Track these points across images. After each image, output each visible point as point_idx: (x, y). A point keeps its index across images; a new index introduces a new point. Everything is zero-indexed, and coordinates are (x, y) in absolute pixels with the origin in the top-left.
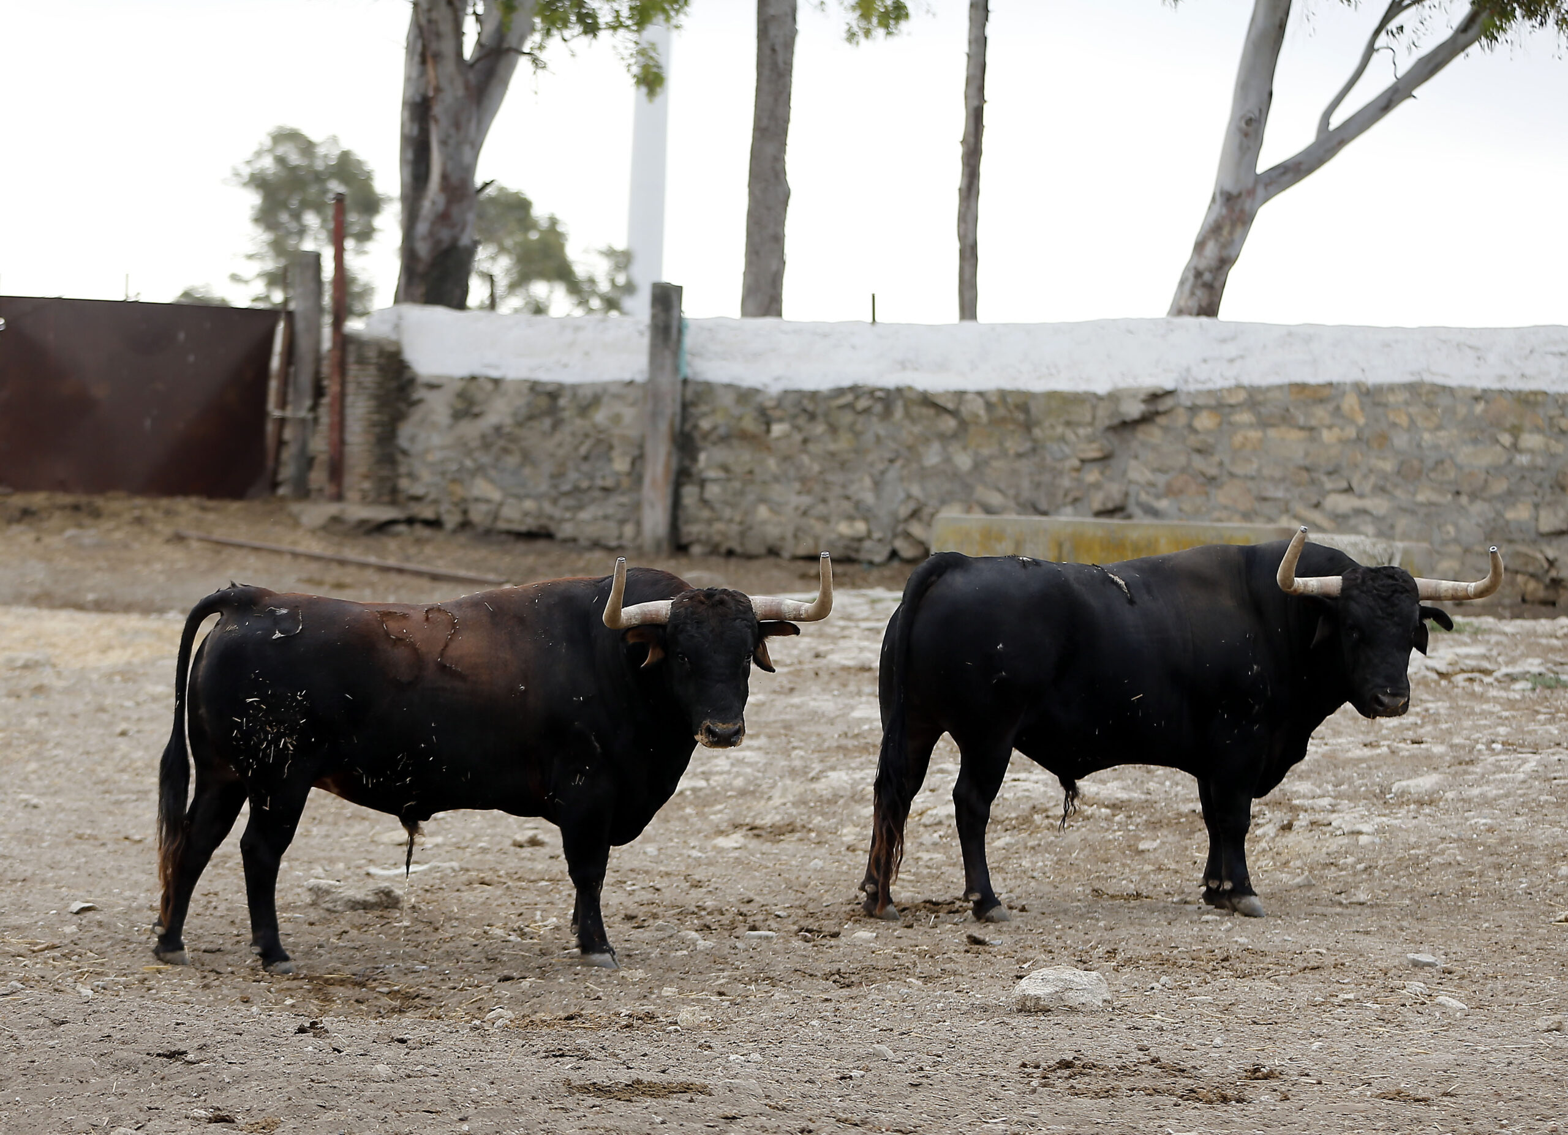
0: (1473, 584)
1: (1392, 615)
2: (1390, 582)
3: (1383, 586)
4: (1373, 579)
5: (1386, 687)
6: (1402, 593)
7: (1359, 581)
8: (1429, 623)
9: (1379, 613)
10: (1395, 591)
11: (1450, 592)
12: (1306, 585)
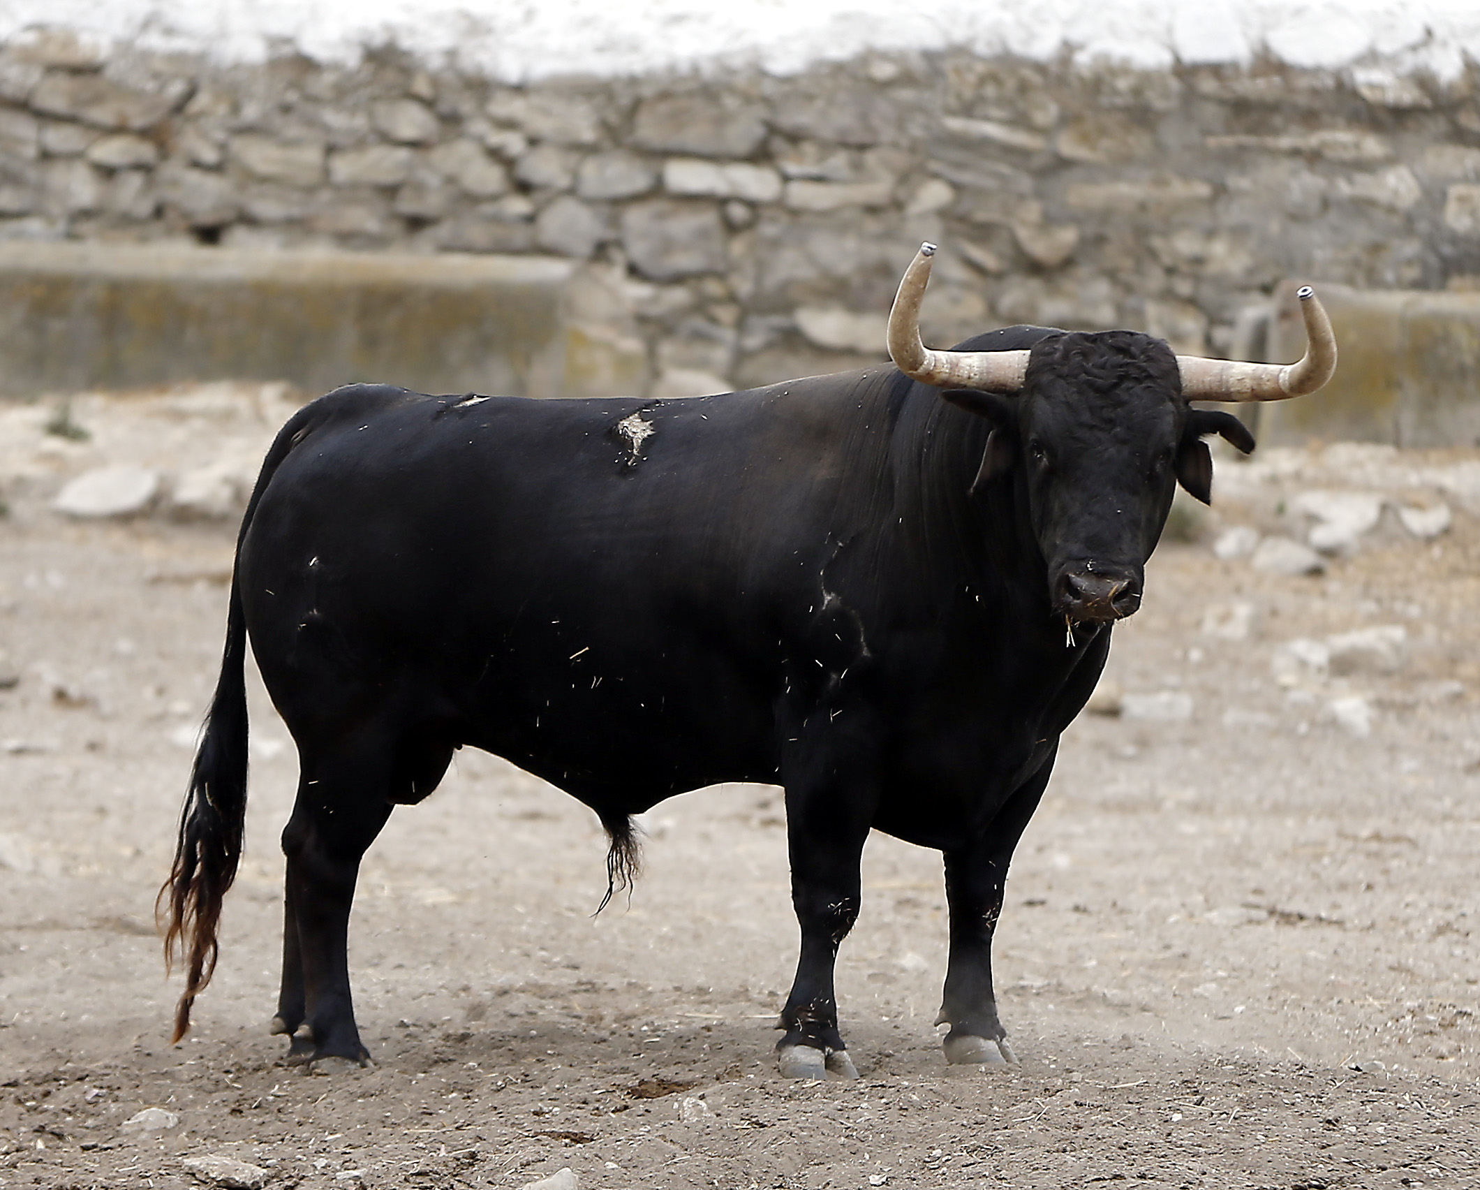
0: (1289, 368)
1: (1111, 422)
2: (1120, 358)
3: (1103, 367)
4: (1084, 354)
5: (1086, 559)
6: (1138, 380)
7: (1057, 355)
8: (1214, 442)
9: (1086, 417)
10: (1122, 378)
11: (1248, 383)
12: (954, 365)
